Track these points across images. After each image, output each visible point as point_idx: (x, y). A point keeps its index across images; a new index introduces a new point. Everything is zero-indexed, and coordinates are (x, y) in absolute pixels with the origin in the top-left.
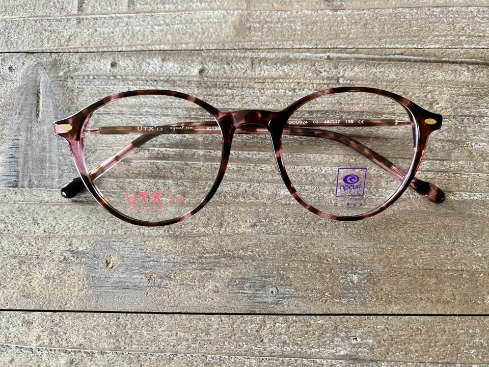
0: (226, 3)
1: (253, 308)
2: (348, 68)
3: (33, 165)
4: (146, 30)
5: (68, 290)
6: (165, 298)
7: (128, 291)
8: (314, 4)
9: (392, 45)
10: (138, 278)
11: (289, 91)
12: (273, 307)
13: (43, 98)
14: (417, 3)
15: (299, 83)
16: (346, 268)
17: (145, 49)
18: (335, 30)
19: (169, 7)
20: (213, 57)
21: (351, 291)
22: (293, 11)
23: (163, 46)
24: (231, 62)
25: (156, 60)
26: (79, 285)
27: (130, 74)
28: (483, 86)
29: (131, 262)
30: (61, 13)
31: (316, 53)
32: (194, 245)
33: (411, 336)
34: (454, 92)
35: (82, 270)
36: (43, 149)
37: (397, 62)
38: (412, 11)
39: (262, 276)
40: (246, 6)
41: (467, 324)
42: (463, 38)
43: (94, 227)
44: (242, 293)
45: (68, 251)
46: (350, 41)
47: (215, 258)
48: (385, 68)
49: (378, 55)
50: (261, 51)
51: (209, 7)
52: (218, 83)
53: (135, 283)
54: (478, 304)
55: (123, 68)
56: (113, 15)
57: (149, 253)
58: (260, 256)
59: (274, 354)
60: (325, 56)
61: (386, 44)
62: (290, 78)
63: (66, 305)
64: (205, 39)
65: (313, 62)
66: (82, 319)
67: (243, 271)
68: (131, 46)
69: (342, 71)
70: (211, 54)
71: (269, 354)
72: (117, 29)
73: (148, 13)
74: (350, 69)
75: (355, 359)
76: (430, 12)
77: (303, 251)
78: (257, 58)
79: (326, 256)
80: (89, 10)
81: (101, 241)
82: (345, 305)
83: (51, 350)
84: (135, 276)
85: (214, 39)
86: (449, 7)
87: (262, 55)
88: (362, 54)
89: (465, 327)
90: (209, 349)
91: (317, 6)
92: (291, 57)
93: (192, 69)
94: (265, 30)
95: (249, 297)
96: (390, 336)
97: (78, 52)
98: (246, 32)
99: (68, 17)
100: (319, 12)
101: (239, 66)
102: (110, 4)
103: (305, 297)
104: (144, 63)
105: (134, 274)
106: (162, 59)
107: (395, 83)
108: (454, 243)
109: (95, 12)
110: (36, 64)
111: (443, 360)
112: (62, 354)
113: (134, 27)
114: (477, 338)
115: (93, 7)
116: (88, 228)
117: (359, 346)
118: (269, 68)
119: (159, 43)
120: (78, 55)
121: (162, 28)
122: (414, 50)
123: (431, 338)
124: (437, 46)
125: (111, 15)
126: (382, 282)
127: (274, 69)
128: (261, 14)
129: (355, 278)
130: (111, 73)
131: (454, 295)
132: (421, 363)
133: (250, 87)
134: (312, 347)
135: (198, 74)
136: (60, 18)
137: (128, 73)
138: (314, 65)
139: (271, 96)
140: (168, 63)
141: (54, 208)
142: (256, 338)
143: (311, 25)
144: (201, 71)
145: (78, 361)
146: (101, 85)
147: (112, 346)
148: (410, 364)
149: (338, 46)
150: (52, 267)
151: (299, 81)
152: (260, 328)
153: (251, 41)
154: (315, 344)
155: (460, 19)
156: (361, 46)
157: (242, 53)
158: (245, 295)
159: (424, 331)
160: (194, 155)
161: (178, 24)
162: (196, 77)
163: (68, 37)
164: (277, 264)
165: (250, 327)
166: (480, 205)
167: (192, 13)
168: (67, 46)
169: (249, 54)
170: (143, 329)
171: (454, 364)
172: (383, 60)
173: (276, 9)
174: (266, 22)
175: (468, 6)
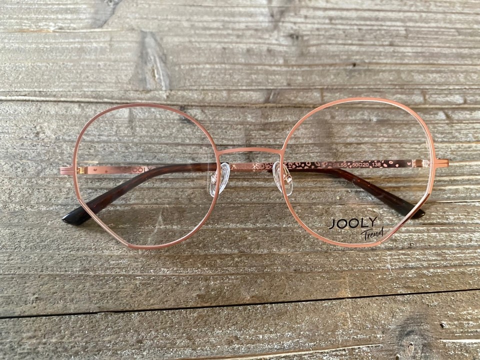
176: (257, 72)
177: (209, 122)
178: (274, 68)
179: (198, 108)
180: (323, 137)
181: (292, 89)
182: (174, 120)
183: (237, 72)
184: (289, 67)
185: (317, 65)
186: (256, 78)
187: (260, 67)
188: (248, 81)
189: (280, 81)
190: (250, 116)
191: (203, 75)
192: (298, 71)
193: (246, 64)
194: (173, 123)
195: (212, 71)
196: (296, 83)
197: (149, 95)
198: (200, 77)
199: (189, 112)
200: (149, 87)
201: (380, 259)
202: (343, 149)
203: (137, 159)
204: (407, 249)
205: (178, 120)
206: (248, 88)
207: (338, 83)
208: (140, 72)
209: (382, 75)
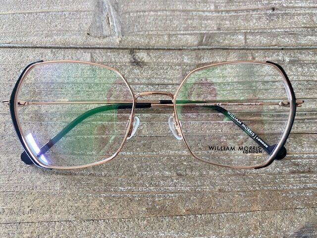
176: (192, 18)
177: (153, 64)
178: (206, 14)
179: (145, 51)
180: (246, 76)
181: (221, 33)
182: (126, 63)
183: (176, 17)
184: (219, 13)
185: (242, 11)
186: (191, 23)
187: (194, 13)
188: (185, 26)
189: (211, 26)
190: (186, 58)
191: (148, 21)
192: (226, 16)
193: (183, 11)
194: (125, 65)
195: (156, 17)
196: (224, 28)
197: (105, 40)
198: (146, 23)
199: (137, 55)
200: (105, 33)
201: (285, 181)
202: (262, 87)
203: (99, 97)
204: (307, 172)
205: (129, 63)
206: (184, 33)
207: (259, 27)
208: (97, 20)
209: (297, 18)
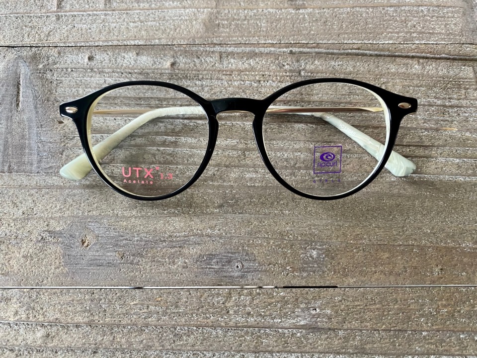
0: (196, 2)
1: (219, 282)
2: (309, 61)
3: (12, 151)
4: (122, 26)
5: (45, 267)
6: (137, 274)
7: (102, 268)
8: (279, 3)
9: (350, 40)
10: (112, 256)
11: (255, 83)
12: (238, 281)
13: (23, 89)
14: (372, 2)
15: (263, 75)
16: (306, 243)
17: (121, 44)
18: (297, 27)
19: (144, 5)
20: (184, 51)
21: (311, 265)
22: (259, 10)
23: (138, 41)
24: (200, 55)
25: (131, 55)
26: (55, 263)
27: (106, 67)
28: (432, 78)
29: (105, 241)
30: (41, 10)
31: (279, 48)
32: (165, 225)
33: (366, 306)
34: (406, 83)
35: (59, 249)
36: (23, 137)
37: (354, 56)
38: (368, 10)
39: (228, 252)
40: (215, 4)
41: (417, 294)
42: (415, 35)
43: (70, 209)
44: (210, 268)
45: (45, 231)
46: (311, 37)
47: (185, 236)
48: (343, 61)
49: (337, 49)
50: (229, 45)
51: (180, 6)
52: (189, 75)
53: (109, 260)
54: (427, 276)
55: (99, 62)
56: (90, 13)
57: (122, 232)
58: (226, 234)
59: (239, 325)
60: (287, 50)
61: (344, 39)
62: (256, 71)
63: (42, 281)
64: (177, 35)
65: (277, 56)
66: (59, 294)
67: (211, 247)
68: (107, 41)
69: (303, 64)
70: (182, 49)
71: (234, 325)
72: (94, 26)
73: (123, 10)
74: (311, 63)
75: (314, 328)
76: (385, 11)
77: (266, 229)
78: (225, 52)
79: (288, 233)
80: (68, 7)
81: (78, 222)
82: (305, 278)
83: (28, 324)
84: (109, 254)
85: (185, 35)
86: (402, 6)
87: (230, 49)
88: (322, 48)
89: (415, 297)
90: (178, 320)
91: (281, 5)
92: (257, 51)
93: (165, 63)
94: (233, 27)
95: (216, 272)
96: (347, 306)
97: (57, 47)
98: (215, 28)
99: (47, 14)
100: (283, 10)
101: (208, 59)
102: (88, 2)
103: (268, 271)
104: (119, 57)
105: (108, 252)
106: (137, 53)
107: (352, 75)
108: (405, 220)
109: (73, 9)
110: (16, 58)
111: (395, 328)
112: (39, 328)
113: (110, 24)
114: (427, 307)
115: (72, 5)
116: (64, 209)
117: (318, 316)
118: (236, 61)
119: (133, 38)
120: (56, 50)
121: (137, 25)
122: (369, 45)
123: (384, 308)
124: (391, 42)
125: (88, 13)
126: (339, 256)
127: (240, 63)
128: (229, 12)
129: (314, 253)
130: (88, 66)
131: (405, 267)
132: (375, 330)
133: (218, 79)
134: (275, 318)
135: (170, 67)
136: (40, 15)
137: (104, 66)
138: (278, 59)
139: (238, 88)
140: (142, 57)
141: (33, 192)
142: (222, 309)
143: (275, 23)
144: (173, 64)
145: (54, 334)
146: (79, 77)
147: (86, 320)
148: (365, 331)
149: (300, 42)
150: (30, 247)
151: (264, 74)
152: (226, 301)
153: (219, 37)
154: (277, 315)
155: (412, 18)
156: (321, 42)
157: (212, 48)
158: (212, 270)
159: (378, 301)
160: (165, 141)
161: (151, 21)
162: (168, 69)
163: (47, 32)
164: (242, 241)
165: (216, 300)
166: (429, 186)
167: (165, 11)
168: (47, 40)
169: (218, 48)
170: (116, 303)
171: (406, 331)
172: (341, 54)
173: (244, 8)
174: (234, 19)
175: (419, 6)
